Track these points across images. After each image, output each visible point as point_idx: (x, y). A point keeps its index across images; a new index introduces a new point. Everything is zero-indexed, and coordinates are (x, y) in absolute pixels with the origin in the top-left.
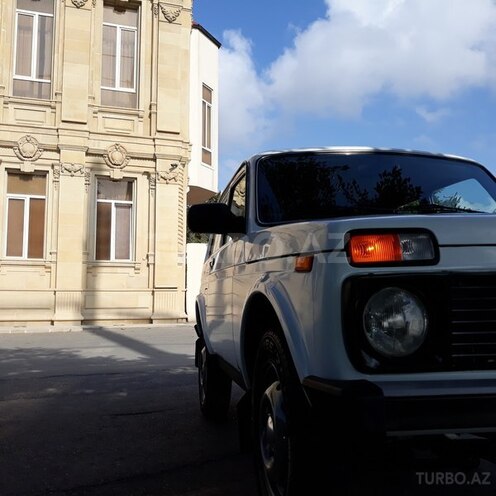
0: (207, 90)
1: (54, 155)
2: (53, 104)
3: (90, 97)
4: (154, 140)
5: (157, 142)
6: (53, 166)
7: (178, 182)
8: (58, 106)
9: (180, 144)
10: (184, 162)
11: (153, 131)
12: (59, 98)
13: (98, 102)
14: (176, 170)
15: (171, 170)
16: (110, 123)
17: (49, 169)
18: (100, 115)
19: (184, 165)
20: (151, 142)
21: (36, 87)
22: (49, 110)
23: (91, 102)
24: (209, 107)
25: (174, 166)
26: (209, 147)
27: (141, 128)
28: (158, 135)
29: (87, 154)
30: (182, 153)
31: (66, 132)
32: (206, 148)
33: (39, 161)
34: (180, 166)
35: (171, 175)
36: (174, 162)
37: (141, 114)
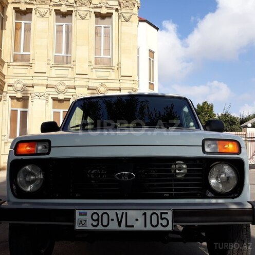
1: (73, 90)
2: (72, 66)
3: (89, 62)
5: (121, 81)
6: (73, 96)
8: (74, 67)
9: (132, 82)
10: (135, 90)
11: (119, 76)
12: (74, 63)
13: (93, 64)
16: (99, 74)
17: (71, 97)
18: (94, 70)
20: (118, 81)
21: (65, 58)
22: (70, 69)
23: (90, 64)
24: (153, 61)
26: (153, 81)
27: (113, 75)
28: (122, 78)
29: (88, 89)
30: (134, 86)
31: (78, 79)
32: (151, 82)
33: (66, 94)
36: (129, 91)
37: (113, 68)
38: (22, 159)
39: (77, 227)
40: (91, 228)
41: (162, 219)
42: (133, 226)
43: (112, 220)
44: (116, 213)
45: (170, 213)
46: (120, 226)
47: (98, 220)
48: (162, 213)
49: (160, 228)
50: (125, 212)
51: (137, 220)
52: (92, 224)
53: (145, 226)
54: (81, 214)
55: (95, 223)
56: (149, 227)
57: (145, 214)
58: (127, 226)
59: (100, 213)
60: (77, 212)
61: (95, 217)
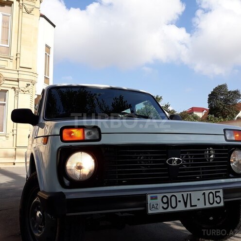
0: (48, 48)
4: (18, 71)
5: (20, 72)
7: (30, 93)
9: (32, 74)
10: (34, 83)
14: (29, 87)
15: (27, 87)
19: (34, 85)
20: (16, 72)
24: (49, 56)
25: (28, 85)
26: (48, 75)
27: (11, 65)
28: (21, 69)
30: (33, 78)
32: (46, 76)
34: (31, 85)
35: (27, 89)
36: (28, 83)
37: (11, 58)
38: (71, 146)
39: (150, 212)
40: (162, 211)
41: (216, 197)
42: (196, 206)
43: (180, 201)
44: (183, 195)
45: (221, 191)
46: (186, 206)
47: (167, 203)
48: (216, 192)
49: (215, 205)
50: (189, 193)
51: (199, 200)
52: (163, 207)
53: (205, 205)
54: (152, 198)
55: (165, 206)
56: (208, 206)
57: (204, 194)
58: (191, 206)
59: (169, 195)
60: (149, 197)
61: (165, 200)
